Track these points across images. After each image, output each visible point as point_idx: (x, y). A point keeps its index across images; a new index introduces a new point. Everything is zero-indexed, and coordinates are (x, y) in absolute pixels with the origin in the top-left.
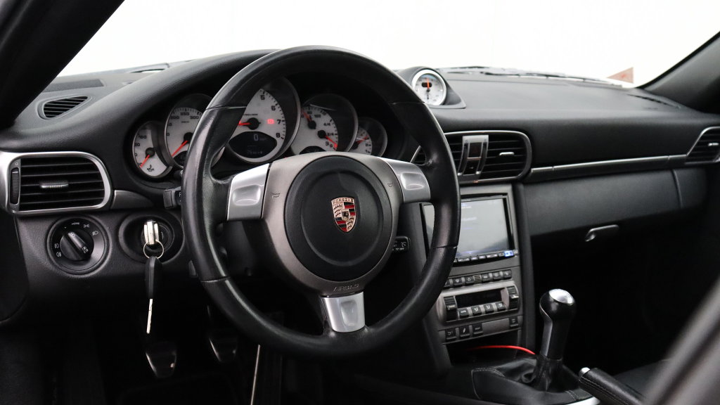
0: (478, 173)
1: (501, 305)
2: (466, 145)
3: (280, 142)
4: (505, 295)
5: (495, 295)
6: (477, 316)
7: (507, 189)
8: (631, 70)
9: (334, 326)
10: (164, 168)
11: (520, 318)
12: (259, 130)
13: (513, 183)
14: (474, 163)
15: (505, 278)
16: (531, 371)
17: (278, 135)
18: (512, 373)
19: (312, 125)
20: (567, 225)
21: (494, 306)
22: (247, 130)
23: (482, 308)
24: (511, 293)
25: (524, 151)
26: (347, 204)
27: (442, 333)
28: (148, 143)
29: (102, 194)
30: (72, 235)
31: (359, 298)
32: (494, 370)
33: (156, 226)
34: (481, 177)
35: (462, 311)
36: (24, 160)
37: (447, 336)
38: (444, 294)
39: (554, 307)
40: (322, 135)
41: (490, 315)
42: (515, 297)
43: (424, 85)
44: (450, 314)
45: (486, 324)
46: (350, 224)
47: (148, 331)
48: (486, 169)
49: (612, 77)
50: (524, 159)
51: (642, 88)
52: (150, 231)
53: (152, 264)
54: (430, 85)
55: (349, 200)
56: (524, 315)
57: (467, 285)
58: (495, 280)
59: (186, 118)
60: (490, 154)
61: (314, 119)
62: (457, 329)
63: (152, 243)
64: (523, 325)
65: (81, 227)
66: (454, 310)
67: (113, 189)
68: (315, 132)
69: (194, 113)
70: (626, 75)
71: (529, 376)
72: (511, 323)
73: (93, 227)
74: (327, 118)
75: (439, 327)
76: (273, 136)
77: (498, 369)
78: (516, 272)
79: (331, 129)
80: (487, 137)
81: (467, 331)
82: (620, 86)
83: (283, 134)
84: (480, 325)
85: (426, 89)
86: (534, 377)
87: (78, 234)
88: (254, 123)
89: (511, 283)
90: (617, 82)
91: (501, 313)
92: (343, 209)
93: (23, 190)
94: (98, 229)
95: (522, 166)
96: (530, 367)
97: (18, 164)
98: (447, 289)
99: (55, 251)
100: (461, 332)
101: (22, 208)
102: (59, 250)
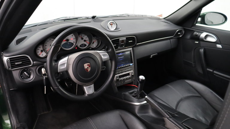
0: (124, 46)
1: (129, 76)
2: (120, 41)
3: (74, 44)
4: (130, 74)
5: (128, 74)
6: (124, 80)
7: (131, 49)
8: (162, 15)
9: (87, 93)
10: (46, 54)
11: (134, 79)
12: (69, 41)
13: (132, 47)
14: (123, 45)
15: (130, 70)
16: (136, 92)
17: (74, 42)
18: (131, 93)
19: (82, 39)
20: (146, 55)
21: (128, 77)
22: (66, 42)
23: (125, 77)
24: (132, 74)
25: (135, 40)
26: (88, 65)
27: (116, 84)
28: (41, 49)
29: (31, 63)
30: (25, 73)
31: (92, 86)
32: (127, 93)
33: (45, 69)
34: (124, 47)
35: (120, 79)
36: (10, 59)
37: (117, 85)
38: (116, 76)
39: (140, 80)
40: (85, 41)
41: (127, 79)
42: (133, 74)
43: (111, 25)
44: (118, 80)
45: (126, 81)
46: (89, 70)
47: (45, 93)
48: (125, 45)
49: (158, 16)
50: (135, 42)
51: (164, 18)
52: (43, 70)
53: (44, 78)
54: (112, 24)
55: (88, 64)
56: (135, 78)
57: (122, 73)
58: (128, 71)
59: (51, 41)
60: (126, 42)
61: (83, 37)
62: (119, 83)
63: (44, 73)
64: (135, 80)
65: (27, 70)
66: (118, 79)
67: (33, 62)
68: (83, 40)
69: (52, 39)
70: (161, 16)
71: (135, 94)
72: (132, 80)
73: (30, 70)
74: (86, 36)
75: (115, 83)
76: (73, 42)
77: (128, 93)
78: (133, 68)
79: (87, 39)
80: (125, 38)
81: (122, 83)
82: (159, 18)
83: (75, 42)
84: (125, 82)
85: (111, 26)
86: (136, 94)
87: (26, 72)
88: (67, 40)
89: (132, 71)
90: (159, 17)
91: (129, 78)
92: (87, 66)
93: (11, 65)
94: (31, 70)
95: (135, 43)
96: (136, 91)
97: (9, 60)
98: (117, 74)
99: (21, 77)
100: (120, 84)
101: (12, 68)
102: (23, 76)
